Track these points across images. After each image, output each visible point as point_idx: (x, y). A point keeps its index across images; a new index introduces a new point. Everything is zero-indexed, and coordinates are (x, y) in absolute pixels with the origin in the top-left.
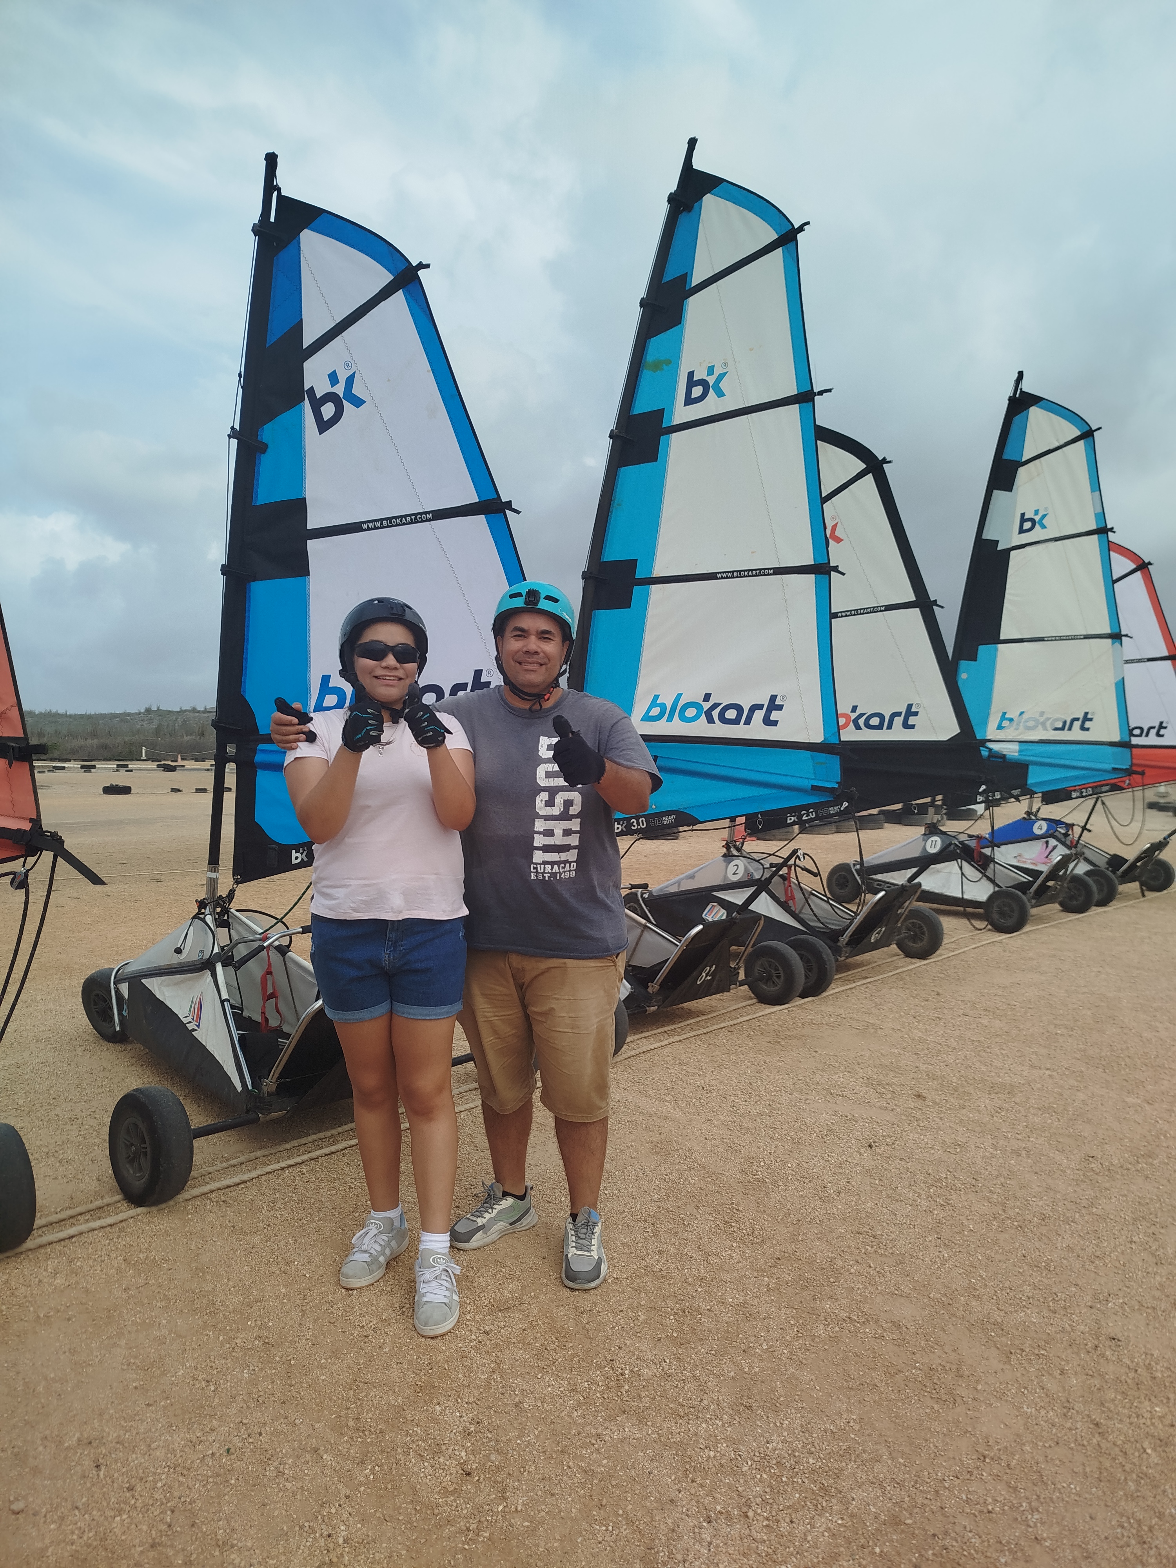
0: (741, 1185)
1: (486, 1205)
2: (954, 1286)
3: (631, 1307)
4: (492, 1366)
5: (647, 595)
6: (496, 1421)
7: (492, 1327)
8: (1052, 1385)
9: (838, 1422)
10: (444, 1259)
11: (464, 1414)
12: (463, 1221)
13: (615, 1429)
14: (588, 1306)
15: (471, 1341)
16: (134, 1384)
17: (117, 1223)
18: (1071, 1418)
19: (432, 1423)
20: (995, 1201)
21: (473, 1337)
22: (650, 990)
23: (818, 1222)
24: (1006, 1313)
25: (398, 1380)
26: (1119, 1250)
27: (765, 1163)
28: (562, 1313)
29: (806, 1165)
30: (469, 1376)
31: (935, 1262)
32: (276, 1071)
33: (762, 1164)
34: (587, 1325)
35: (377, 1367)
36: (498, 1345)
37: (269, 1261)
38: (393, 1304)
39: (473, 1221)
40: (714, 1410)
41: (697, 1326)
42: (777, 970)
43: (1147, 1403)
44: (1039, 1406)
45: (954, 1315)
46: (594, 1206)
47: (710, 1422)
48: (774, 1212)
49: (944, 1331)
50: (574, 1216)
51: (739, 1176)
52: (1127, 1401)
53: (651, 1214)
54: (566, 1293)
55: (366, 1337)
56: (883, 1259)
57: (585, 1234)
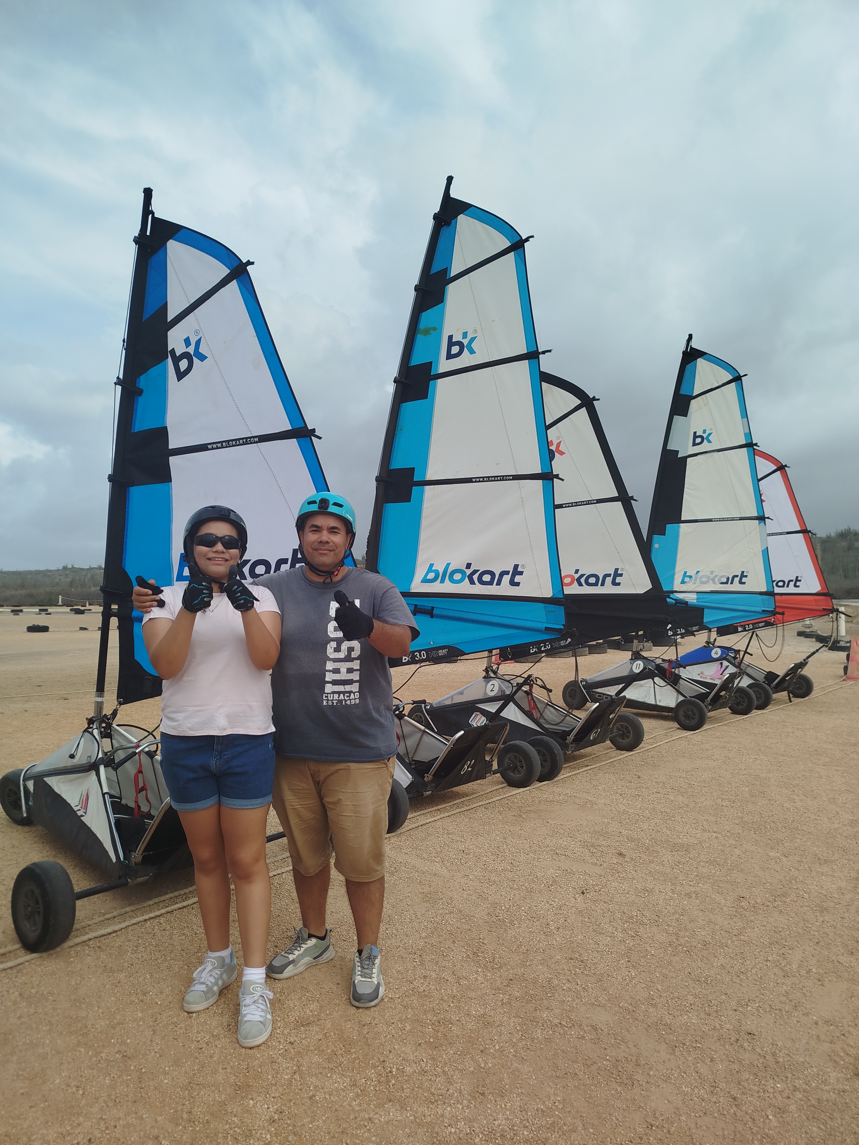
0: (487, 924)
1: (296, 945)
2: (638, 997)
3: (401, 1020)
4: (294, 1068)
5: (422, 493)
6: (294, 1110)
7: (296, 1038)
8: (704, 1070)
9: (547, 1103)
10: (261, 988)
11: (271, 1106)
12: (279, 957)
13: (382, 1113)
14: (368, 1020)
15: (279, 1050)
16: (21, 1091)
17: (15, 966)
18: (716, 1094)
19: (246, 1113)
20: (671, 932)
21: (281, 1047)
22: (426, 779)
23: (542, 951)
24: (674, 1016)
25: (222, 1082)
26: (758, 967)
27: (505, 907)
28: (348, 1026)
29: (535, 908)
30: (276, 1077)
31: (625, 979)
32: (141, 847)
33: (503, 908)
34: (367, 1035)
35: (207, 1072)
36: (299, 1052)
37: (130, 992)
38: (223, 1023)
39: (286, 957)
40: (457, 1097)
41: (449, 1033)
42: (520, 762)
43: (771, 1081)
44: (693, 1086)
45: (636, 1019)
46: (375, 943)
47: (453, 1106)
48: (510, 945)
49: (629, 1031)
50: (360, 952)
51: (486, 917)
52: (757, 1080)
53: (420, 948)
54: (353, 1010)
55: (201, 1049)
56: (588, 978)
57: (368, 965)
